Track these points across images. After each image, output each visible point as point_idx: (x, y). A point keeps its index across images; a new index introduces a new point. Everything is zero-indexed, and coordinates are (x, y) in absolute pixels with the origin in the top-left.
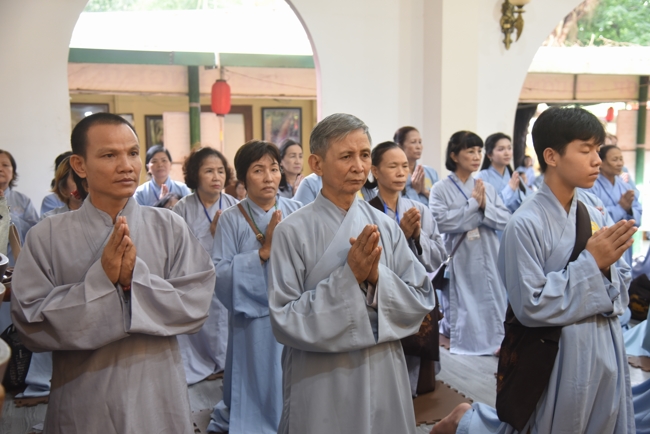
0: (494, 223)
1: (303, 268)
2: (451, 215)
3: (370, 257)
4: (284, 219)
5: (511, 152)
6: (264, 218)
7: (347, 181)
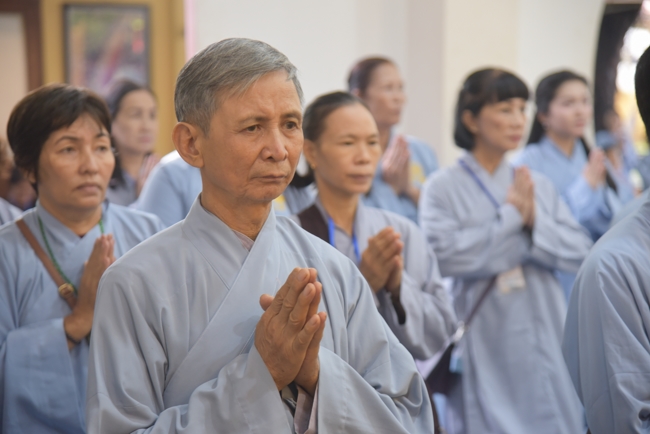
0: (554, 257)
1: (163, 360)
2: (465, 240)
3: (302, 332)
4: (122, 257)
5: (587, 110)
6: (75, 251)
7: (253, 178)
